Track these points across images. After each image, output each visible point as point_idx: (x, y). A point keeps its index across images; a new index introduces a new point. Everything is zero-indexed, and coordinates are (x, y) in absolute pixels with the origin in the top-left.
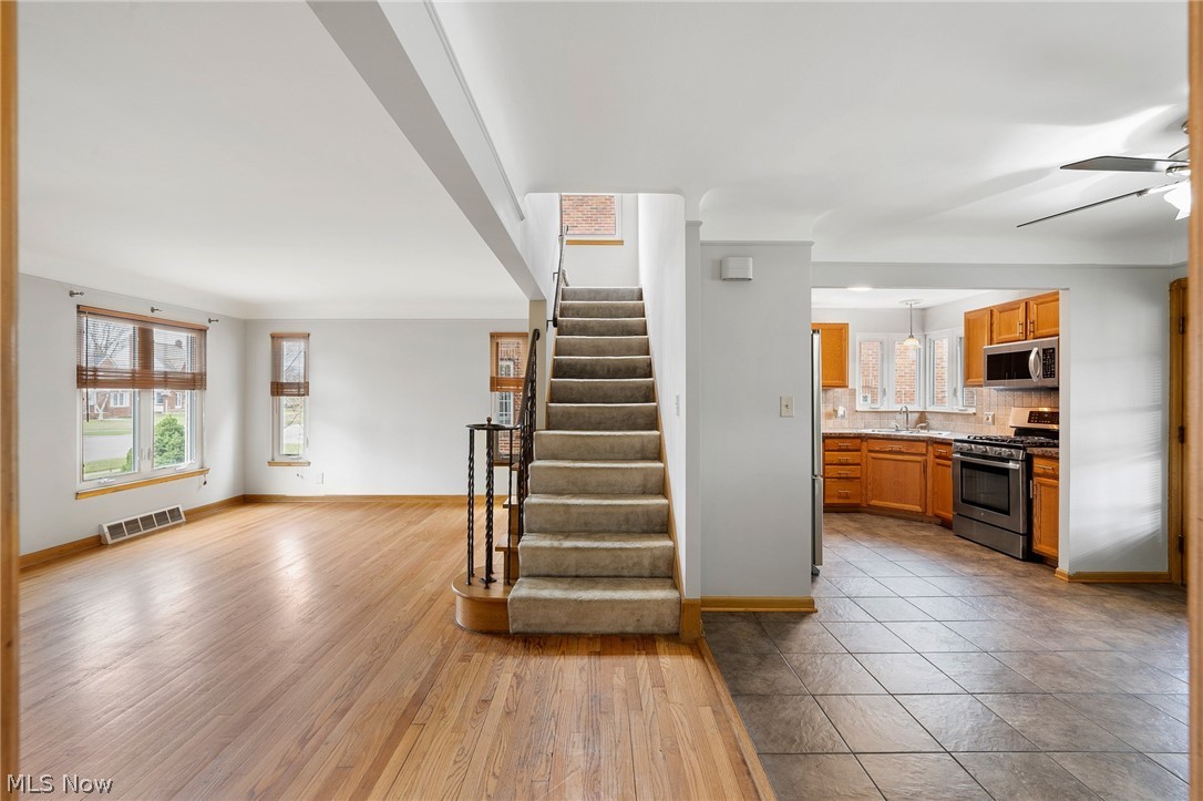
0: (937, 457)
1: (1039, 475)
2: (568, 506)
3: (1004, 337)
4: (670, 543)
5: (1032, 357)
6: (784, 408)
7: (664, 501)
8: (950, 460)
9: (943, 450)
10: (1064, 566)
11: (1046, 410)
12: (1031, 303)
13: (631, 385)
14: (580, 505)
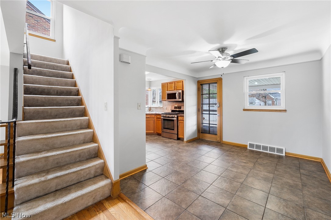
0: (157, 118)
1: (179, 120)
2: (47, 157)
3: (170, 89)
4: (102, 161)
5: (177, 94)
6: (139, 107)
7: (96, 145)
8: (161, 119)
9: (158, 116)
10: (185, 140)
11: (176, 106)
12: (176, 82)
13: (71, 99)
14: (54, 155)
